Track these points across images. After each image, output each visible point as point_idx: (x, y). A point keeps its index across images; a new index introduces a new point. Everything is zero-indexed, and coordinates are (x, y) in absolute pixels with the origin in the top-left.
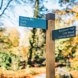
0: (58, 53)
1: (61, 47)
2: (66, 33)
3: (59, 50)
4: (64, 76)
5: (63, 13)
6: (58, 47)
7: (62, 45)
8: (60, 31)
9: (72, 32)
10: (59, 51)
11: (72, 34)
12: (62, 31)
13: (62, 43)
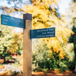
0: (3, 50)
1: (6, 44)
2: (45, 33)
3: (4, 46)
4: (15, 72)
5: (12, 11)
6: (4, 44)
7: (7, 42)
8: (38, 31)
9: (51, 33)
10: (4, 48)
11: (52, 34)
12: (41, 31)
13: (8, 40)
